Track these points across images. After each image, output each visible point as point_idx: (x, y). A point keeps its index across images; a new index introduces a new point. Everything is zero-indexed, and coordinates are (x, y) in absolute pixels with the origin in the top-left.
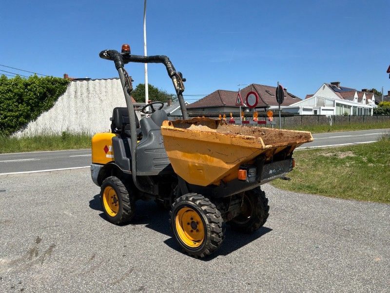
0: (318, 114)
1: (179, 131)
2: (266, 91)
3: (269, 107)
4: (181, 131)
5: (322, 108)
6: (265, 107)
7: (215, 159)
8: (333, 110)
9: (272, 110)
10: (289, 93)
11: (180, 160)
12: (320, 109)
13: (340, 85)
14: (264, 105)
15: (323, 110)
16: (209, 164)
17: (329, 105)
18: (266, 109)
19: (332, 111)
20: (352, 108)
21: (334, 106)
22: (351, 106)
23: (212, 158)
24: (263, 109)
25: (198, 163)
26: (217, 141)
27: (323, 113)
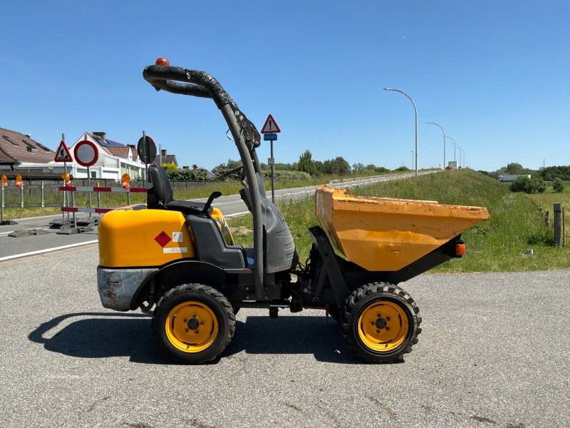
0: (97, 177)
1: (368, 203)
2: (4, 137)
3: (19, 164)
4: (373, 203)
5: (103, 169)
6: (11, 164)
7: (421, 236)
8: (117, 172)
9: (26, 169)
10: (38, 142)
11: (363, 241)
12: (100, 169)
13: (106, 137)
14: (10, 160)
15: (104, 171)
16: (411, 242)
17: (111, 166)
18: (14, 166)
19: (116, 174)
20: (140, 171)
21: (118, 167)
22: (139, 168)
23: (417, 235)
24: (8, 167)
25: (393, 243)
26: (431, 214)
27: (105, 176)
